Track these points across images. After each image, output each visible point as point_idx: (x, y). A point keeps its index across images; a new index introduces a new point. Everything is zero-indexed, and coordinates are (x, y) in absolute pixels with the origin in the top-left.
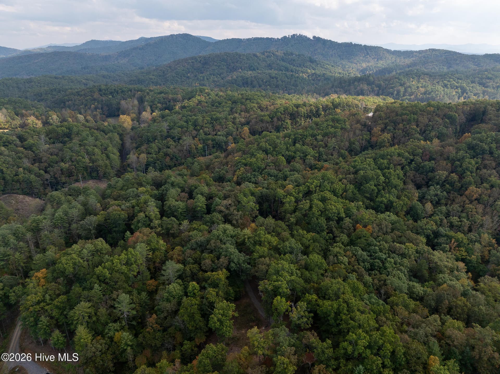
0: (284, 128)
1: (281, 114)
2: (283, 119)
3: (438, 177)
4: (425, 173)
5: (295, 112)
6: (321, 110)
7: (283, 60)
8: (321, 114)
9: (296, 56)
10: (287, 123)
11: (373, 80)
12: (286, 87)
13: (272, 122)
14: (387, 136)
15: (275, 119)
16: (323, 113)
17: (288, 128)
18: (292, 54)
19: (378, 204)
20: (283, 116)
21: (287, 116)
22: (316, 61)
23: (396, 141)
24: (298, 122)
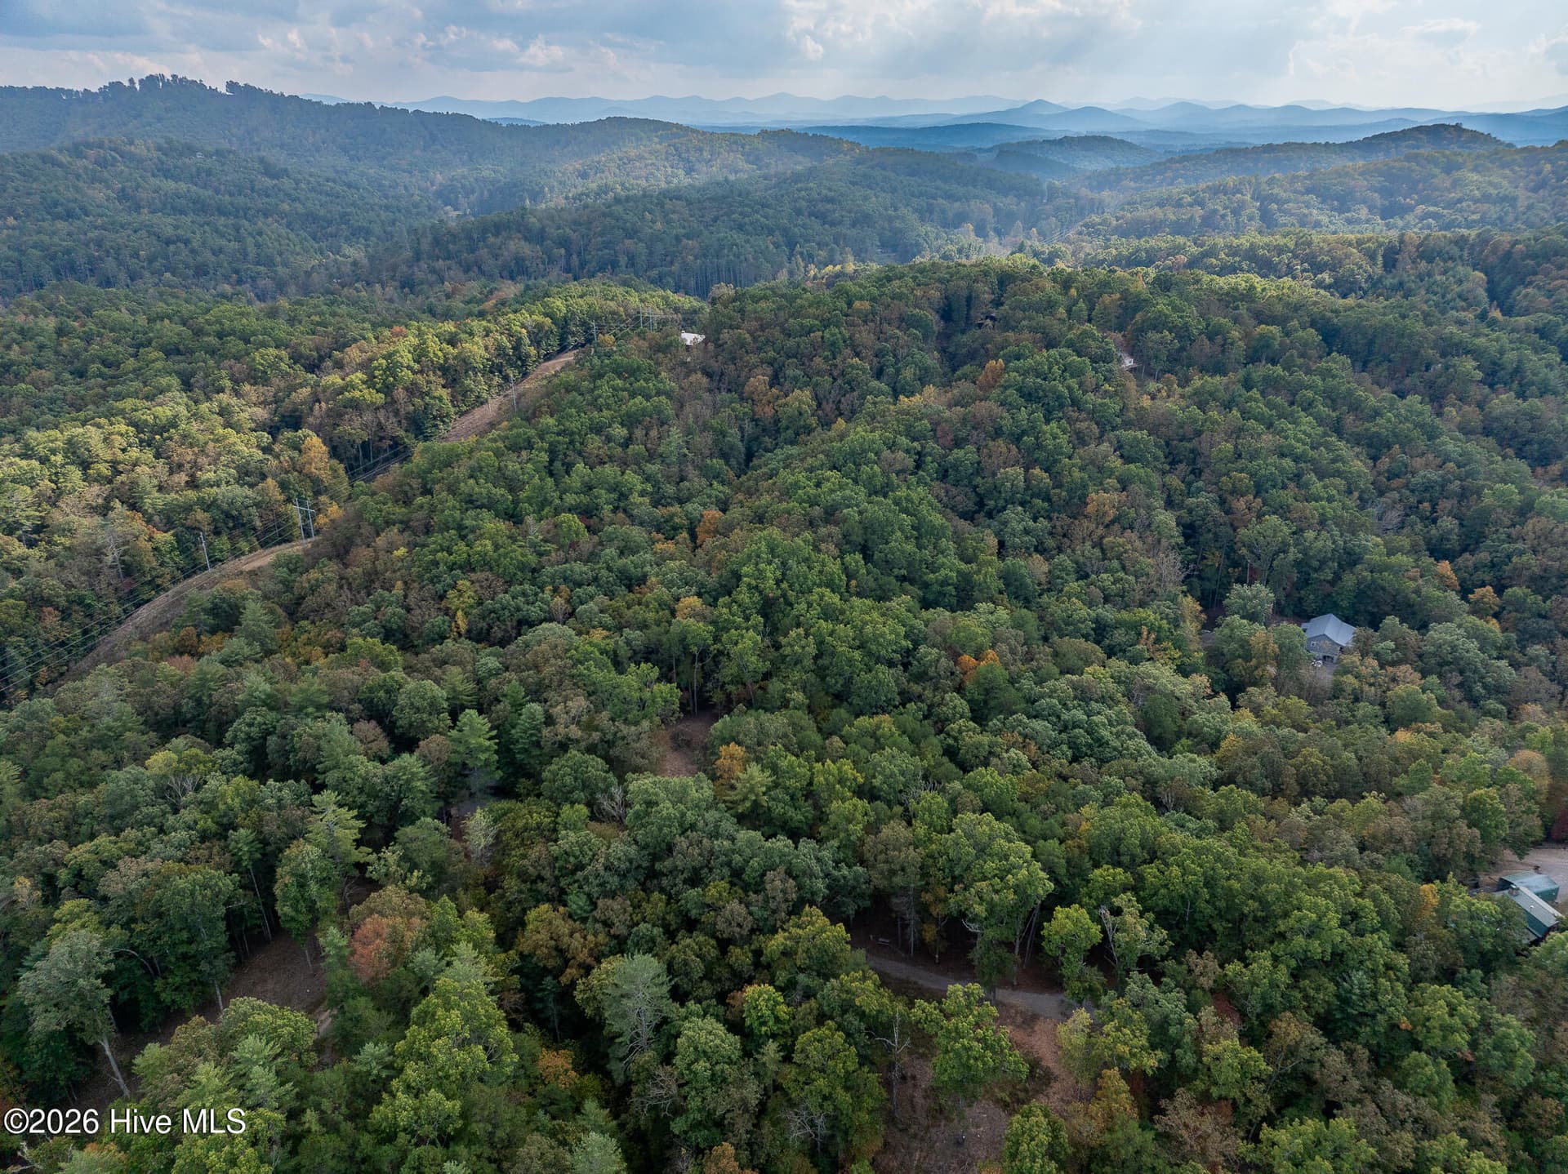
0: (435, 418)
1: (414, 373)
2: (426, 389)
3: (1008, 484)
4: (966, 482)
5: (455, 358)
6: (527, 341)
7: (167, 174)
8: (528, 356)
9: (208, 155)
10: (440, 399)
11: (538, 225)
12: (237, 272)
13: (391, 402)
14: (801, 398)
15: (400, 393)
16: (533, 351)
17: (447, 415)
18: (191, 150)
19: (936, 588)
20: (420, 379)
21: (432, 378)
22: (286, 170)
23: (828, 407)
24: (471, 391)
